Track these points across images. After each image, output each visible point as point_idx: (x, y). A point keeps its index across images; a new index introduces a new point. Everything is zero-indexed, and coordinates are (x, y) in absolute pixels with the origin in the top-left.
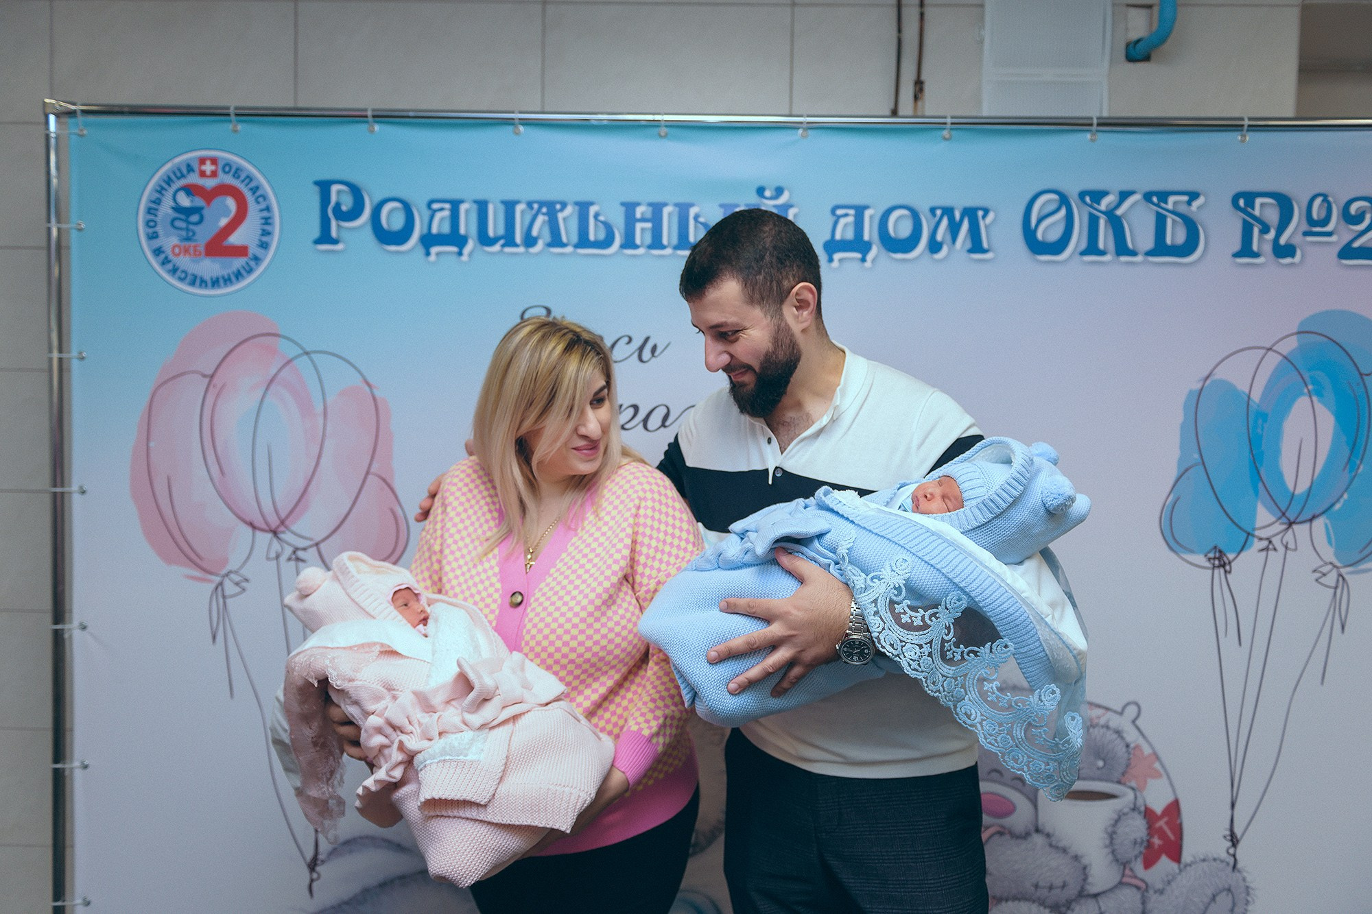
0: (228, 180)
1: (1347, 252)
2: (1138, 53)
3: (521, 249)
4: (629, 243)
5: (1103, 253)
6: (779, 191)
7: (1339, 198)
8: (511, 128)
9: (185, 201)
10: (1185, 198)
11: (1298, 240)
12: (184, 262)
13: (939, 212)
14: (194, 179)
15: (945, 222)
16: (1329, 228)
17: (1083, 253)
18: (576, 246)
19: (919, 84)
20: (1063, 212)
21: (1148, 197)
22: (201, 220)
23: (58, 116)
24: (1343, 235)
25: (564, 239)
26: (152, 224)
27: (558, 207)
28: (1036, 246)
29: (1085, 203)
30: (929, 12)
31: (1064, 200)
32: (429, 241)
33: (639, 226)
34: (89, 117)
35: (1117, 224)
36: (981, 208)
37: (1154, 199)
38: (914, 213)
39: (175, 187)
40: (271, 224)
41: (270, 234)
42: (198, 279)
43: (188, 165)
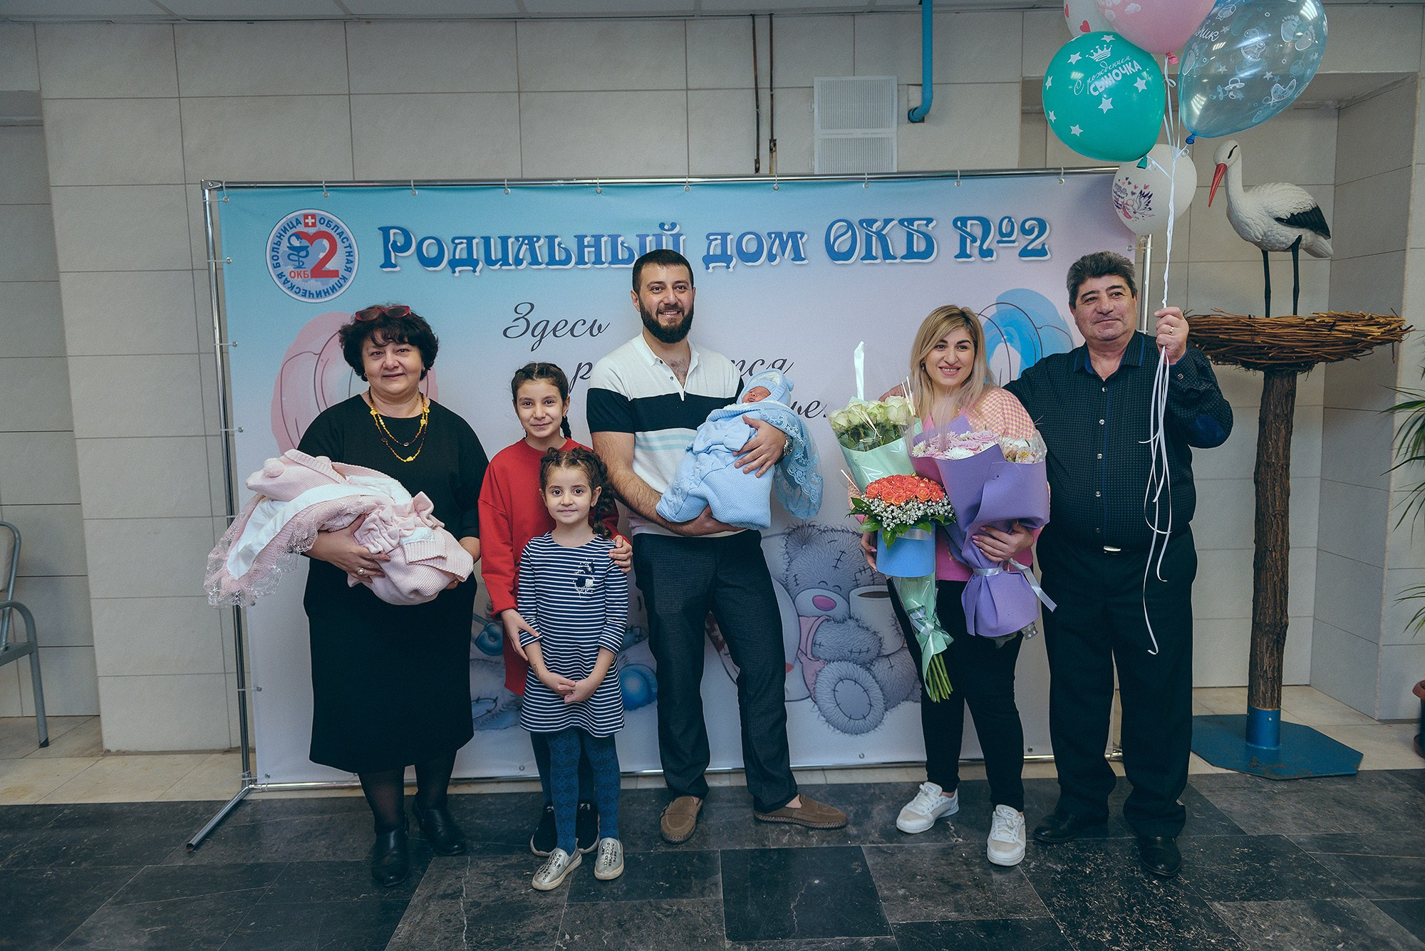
0: (324, 228)
1: (1024, 253)
2: (916, 116)
3: (513, 267)
4: (581, 261)
5: (875, 258)
6: (673, 226)
7: (1018, 220)
8: (504, 190)
9: (296, 243)
10: (925, 222)
11: (994, 246)
12: (298, 282)
13: (773, 236)
14: (301, 228)
15: (777, 241)
16: (1013, 238)
17: (862, 259)
18: (548, 264)
19: (773, 141)
20: (850, 233)
21: (901, 222)
22: (307, 255)
23: (210, 190)
24: (1021, 242)
25: (540, 261)
26: (276, 258)
27: (535, 239)
28: (834, 255)
29: (864, 228)
30: (776, 92)
31: (850, 226)
32: (454, 264)
33: (586, 250)
34: (231, 190)
35: (883, 239)
36: (799, 233)
37: (906, 223)
38: (758, 237)
39: (289, 234)
40: (352, 256)
41: (352, 262)
42: (308, 292)
43: (297, 220)
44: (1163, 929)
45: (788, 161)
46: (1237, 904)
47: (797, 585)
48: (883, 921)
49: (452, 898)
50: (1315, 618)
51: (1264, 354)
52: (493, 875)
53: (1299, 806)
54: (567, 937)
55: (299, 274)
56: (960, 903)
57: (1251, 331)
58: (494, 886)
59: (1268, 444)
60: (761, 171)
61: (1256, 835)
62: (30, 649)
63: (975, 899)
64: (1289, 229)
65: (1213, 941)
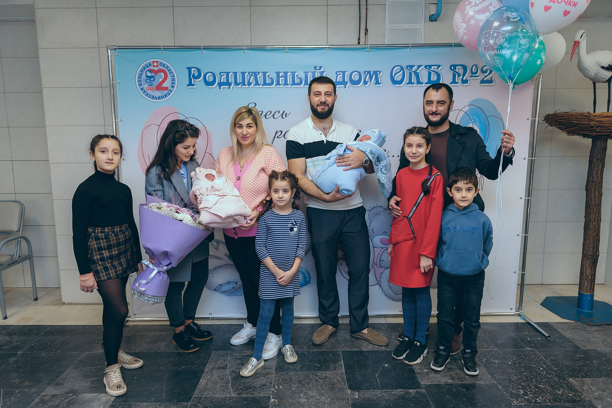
0: (161, 68)
1: (482, 82)
2: (433, 19)
3: (247, 86)
5: (414, 84)
6: (321, 68)
7: (480, 66)
8: (243, 50)
9: (149, 74)
10: (437, 67)
11: (468, 78)
12: (150, 92)
13: (366, 73)
14: (151, 67)
15: (368, 75)
16: (477, 75)
17: (407, 84)
18: (263, 85)
19: (366, 30)
20: (402, 72)
21: (426, 67)
22: (154, 80)
23: (110, 50)
24: (481, 76)
25: (260, 83)
26: (140, 81)
27: (257, 73)
28: (394, 82)
29: (409, 69)
30: (368, 7)
31: (402, 68)
32: (220, 84)
33: (281, 79)
34: (120, 50)
35: (417, 75)
36: (378, 71)
37: (428, 67)
38: (360, 73)
39: (146, 70)
40: (174, 80)
41: (174, 83)
42: (154, 97)
43: (150, 63)
44: (547, 389)
45: (373, 39)
46: (580, 379)
47: (373, 233)
48: (419, 383)
49: (223, 369)
50: (607, 254)
51: (594, 130)
52: (240, 359)
53: (604, 337)
54: (276, 387)
55: (150, 89)
56: (453, 376)
57: (589, 119)
58: (242, 364)
59: (593, 172)
60: (361, 44)
61: (585, 349)
62: (29, 257)
63: (459, 374)
64: (607, 72)
65: (570, 395)
